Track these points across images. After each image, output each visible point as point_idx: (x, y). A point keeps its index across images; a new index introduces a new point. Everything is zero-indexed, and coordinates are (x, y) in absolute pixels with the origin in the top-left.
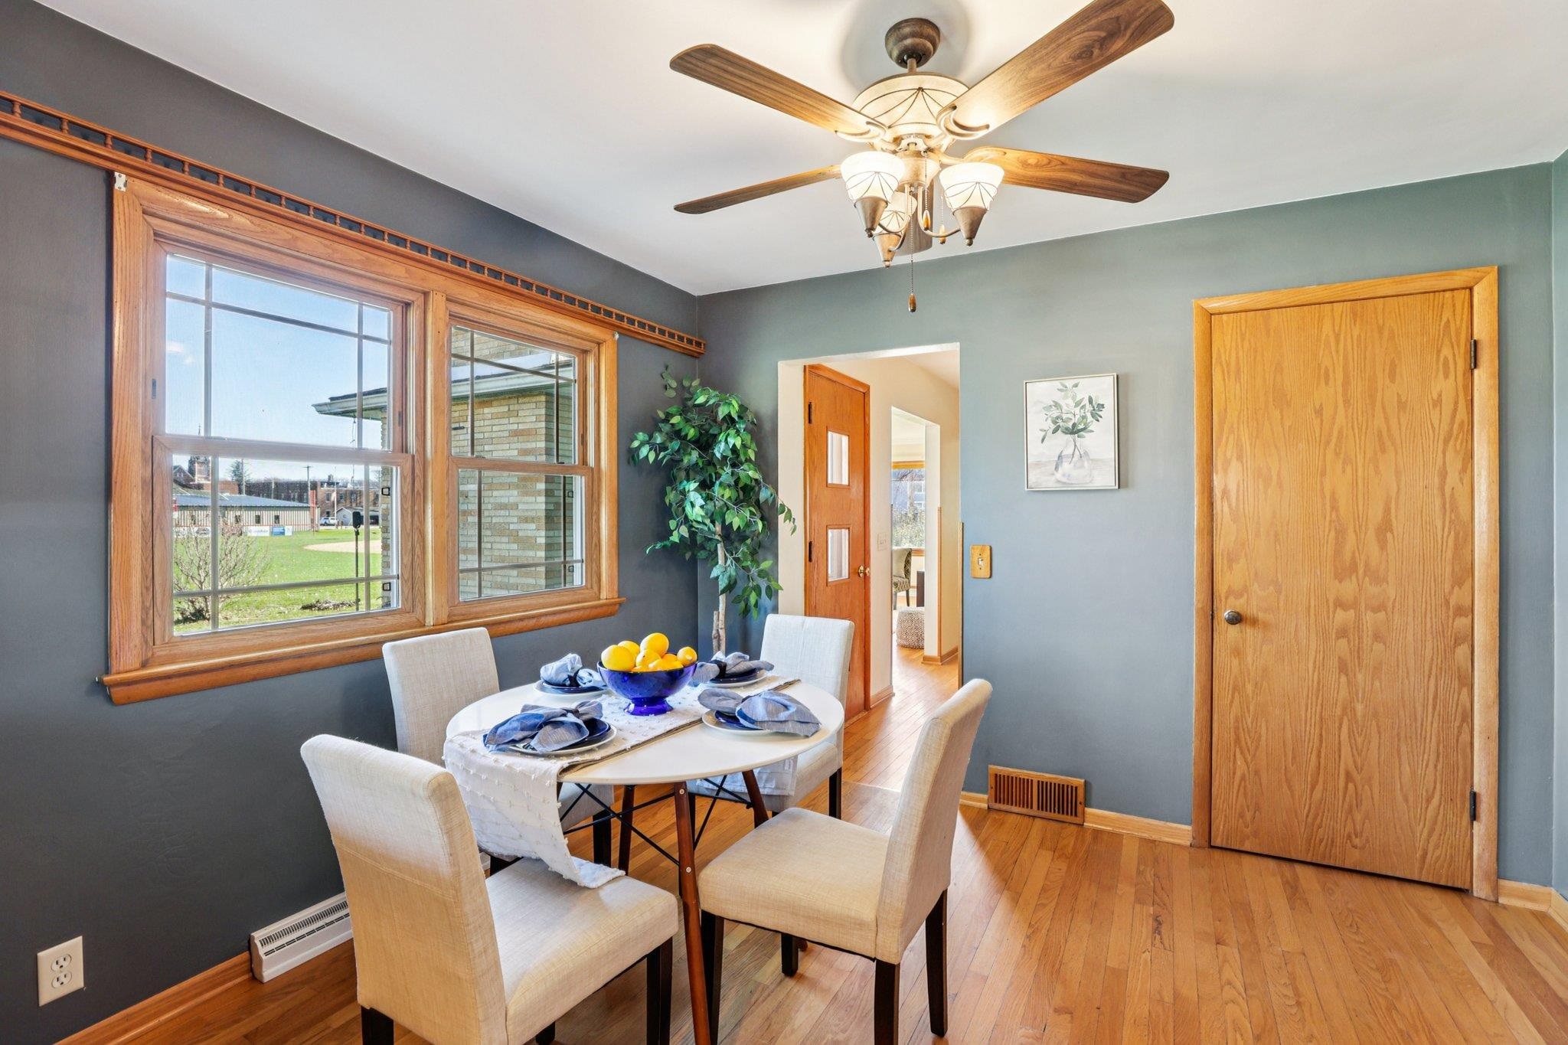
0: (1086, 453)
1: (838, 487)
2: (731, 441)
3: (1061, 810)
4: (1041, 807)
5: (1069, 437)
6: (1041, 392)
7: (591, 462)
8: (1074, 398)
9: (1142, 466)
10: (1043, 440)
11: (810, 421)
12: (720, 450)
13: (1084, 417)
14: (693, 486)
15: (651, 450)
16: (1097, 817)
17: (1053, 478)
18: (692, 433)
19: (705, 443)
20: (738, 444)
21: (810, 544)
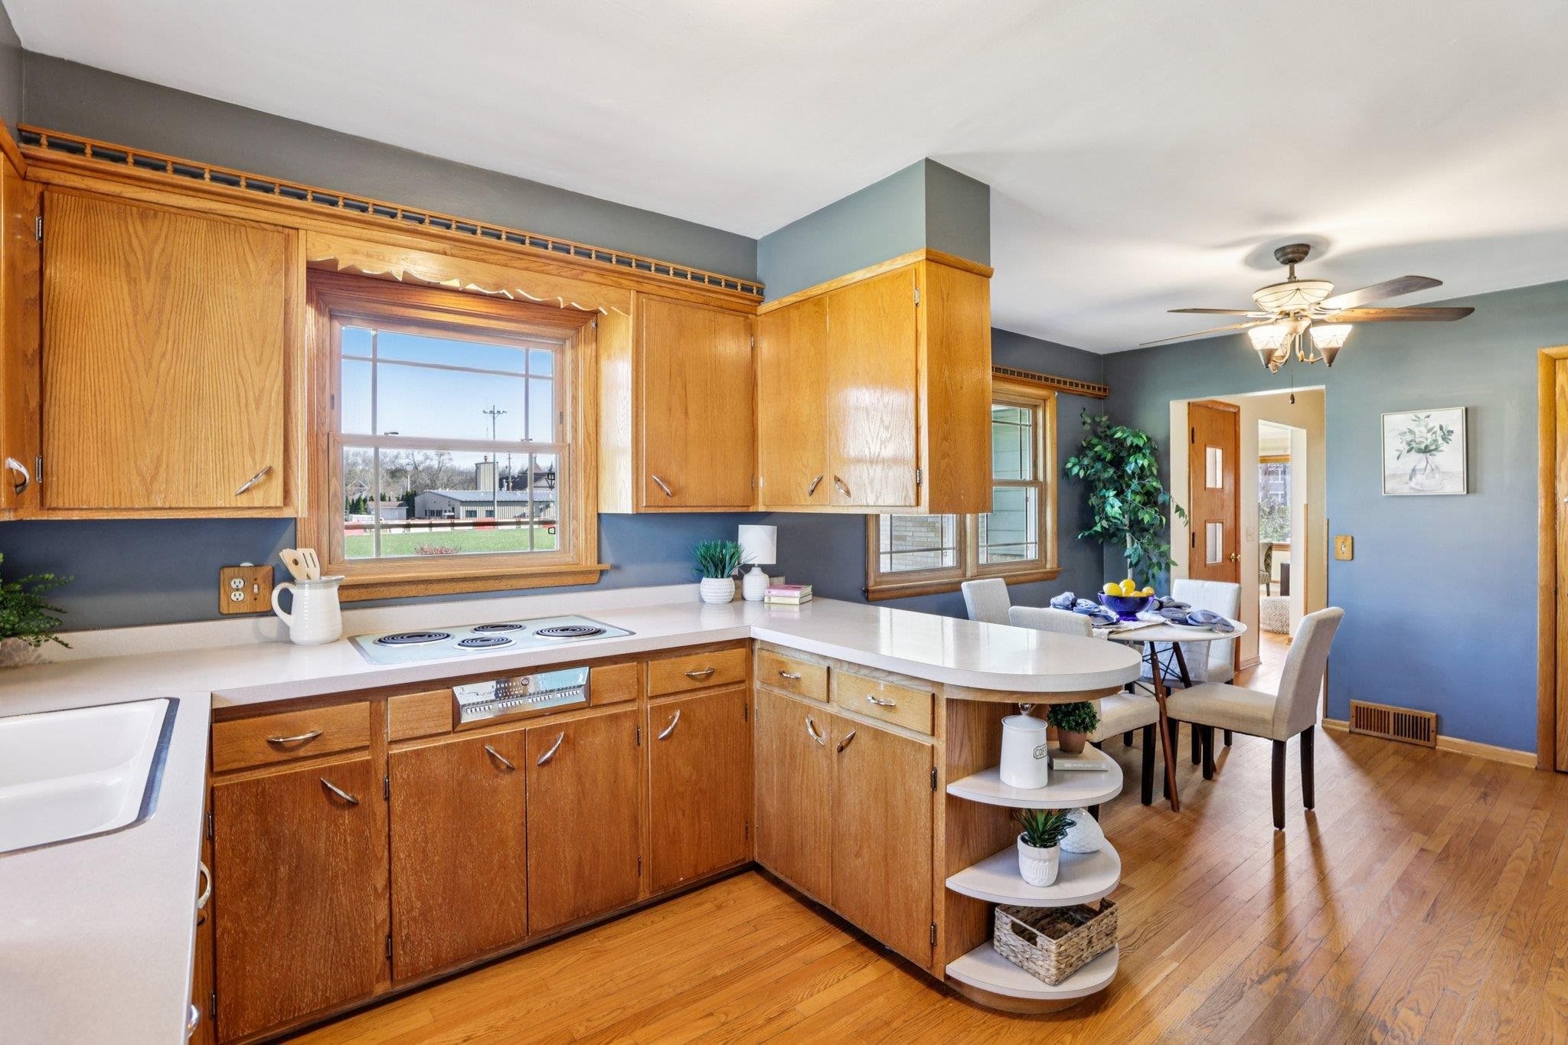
0: (1437, 468)
1: (1214, 490)
2: (1140, 462)
3: (1415, 736)
4: (1397, 732)
5: (1422, 455)
6: (1396, 424)
7: (1041, 477)
8: (1426, 426)
9: (1490, 475)
10: (1398, 458)
11: (1193, 442)
12: (1129, 469)
13: (1435, 441)
14: (1112, 493)
15: (1080, 469)
16: (1446, 742)
17: (1407, 486)
18: (1109, 456)
19: (1118, 462)
20: (1146, 463)
21: (1193, 534)
